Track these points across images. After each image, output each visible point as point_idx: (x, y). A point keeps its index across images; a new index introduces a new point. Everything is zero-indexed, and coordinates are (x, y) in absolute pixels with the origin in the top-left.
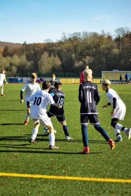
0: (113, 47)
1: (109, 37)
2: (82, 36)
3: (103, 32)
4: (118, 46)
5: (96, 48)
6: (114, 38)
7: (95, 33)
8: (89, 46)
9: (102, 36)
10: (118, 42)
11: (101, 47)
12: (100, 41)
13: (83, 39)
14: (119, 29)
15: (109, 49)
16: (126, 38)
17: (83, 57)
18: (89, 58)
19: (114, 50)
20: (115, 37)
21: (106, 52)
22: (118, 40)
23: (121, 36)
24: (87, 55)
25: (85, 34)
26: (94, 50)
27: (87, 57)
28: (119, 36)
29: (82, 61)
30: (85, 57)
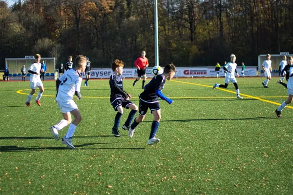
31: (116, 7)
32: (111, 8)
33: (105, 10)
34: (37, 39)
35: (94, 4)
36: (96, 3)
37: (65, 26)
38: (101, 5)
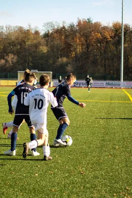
0: (40, 44)
1: (37, 33)
2: (6, 30)
3: (30, 26)
4: (46, 43)
5: (21, 45)
6: (42, 33)
7: (21, 27)
8: (13, 42)
9: (28, 30)
10: (47, 38)
11: (27, 43)
12: (25, 37)
13: (6, 33)
14: (48, 24)
15: (36, 46)
16: (56, 34)
17: (5, 54)
18: (13, 56)
19: (41, 47)
20: (44, 32)
21: (33, 50)
22: (47, 35)
23: (51, 32)
24: (11, 53)
25: (8, 28)
26: (19, 47)
27: (10, 54)
28: (48, 31)
29: (4, 59)
30: (7, 55)
31: (115, 37)
32: (111, 37)
33: (107, 39)
34: (58, 58)
35: (99, 34)
36: (101, 34)
37: (79, 49)
38: (105, 35)
